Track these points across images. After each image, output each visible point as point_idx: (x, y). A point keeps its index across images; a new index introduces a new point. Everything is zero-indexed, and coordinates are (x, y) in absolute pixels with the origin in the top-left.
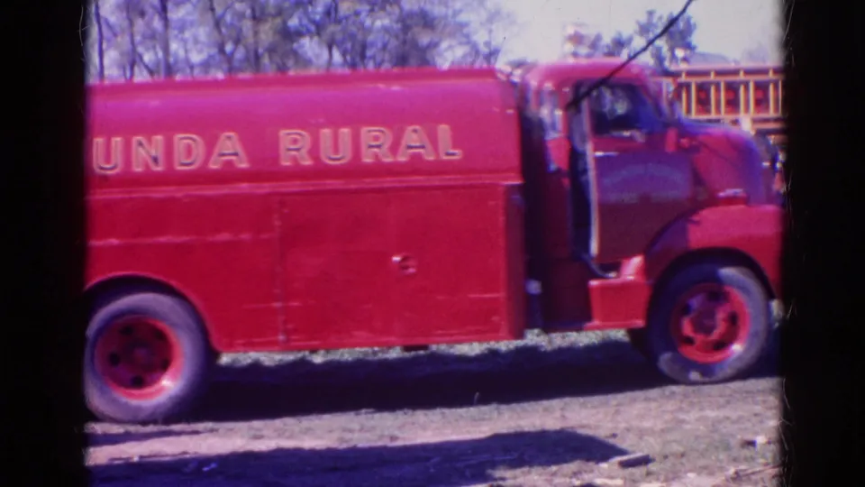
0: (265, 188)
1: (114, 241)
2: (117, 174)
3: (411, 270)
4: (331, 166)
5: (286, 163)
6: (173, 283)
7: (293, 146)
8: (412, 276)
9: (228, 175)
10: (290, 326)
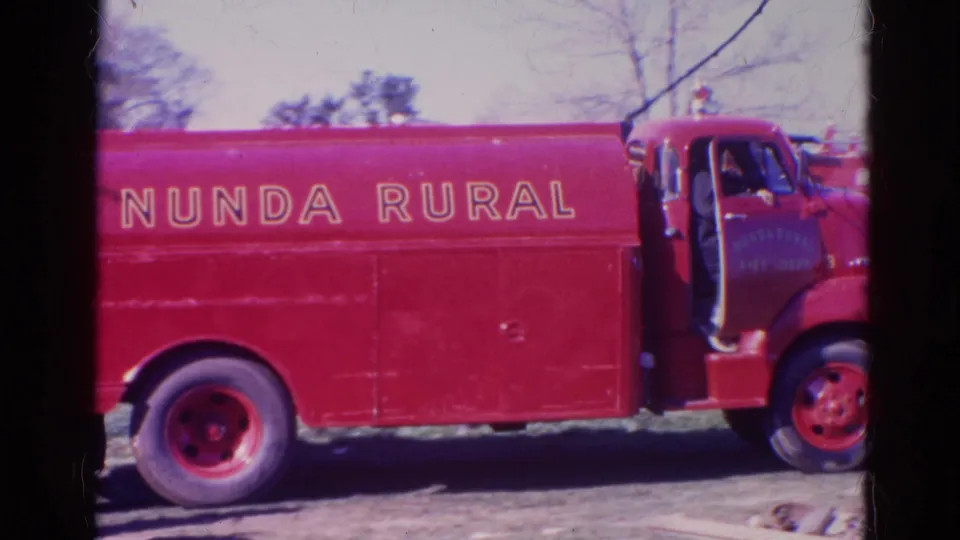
0: (360, 246)
1: (192, 302)
2: (196, 228)
3: (521, 338)
4: (433, 223)
5: (383, 219)
6: (256, 348)
7: (391, 202)
8: (520, 344)
9: (320, 231)
10: (385, 399)
